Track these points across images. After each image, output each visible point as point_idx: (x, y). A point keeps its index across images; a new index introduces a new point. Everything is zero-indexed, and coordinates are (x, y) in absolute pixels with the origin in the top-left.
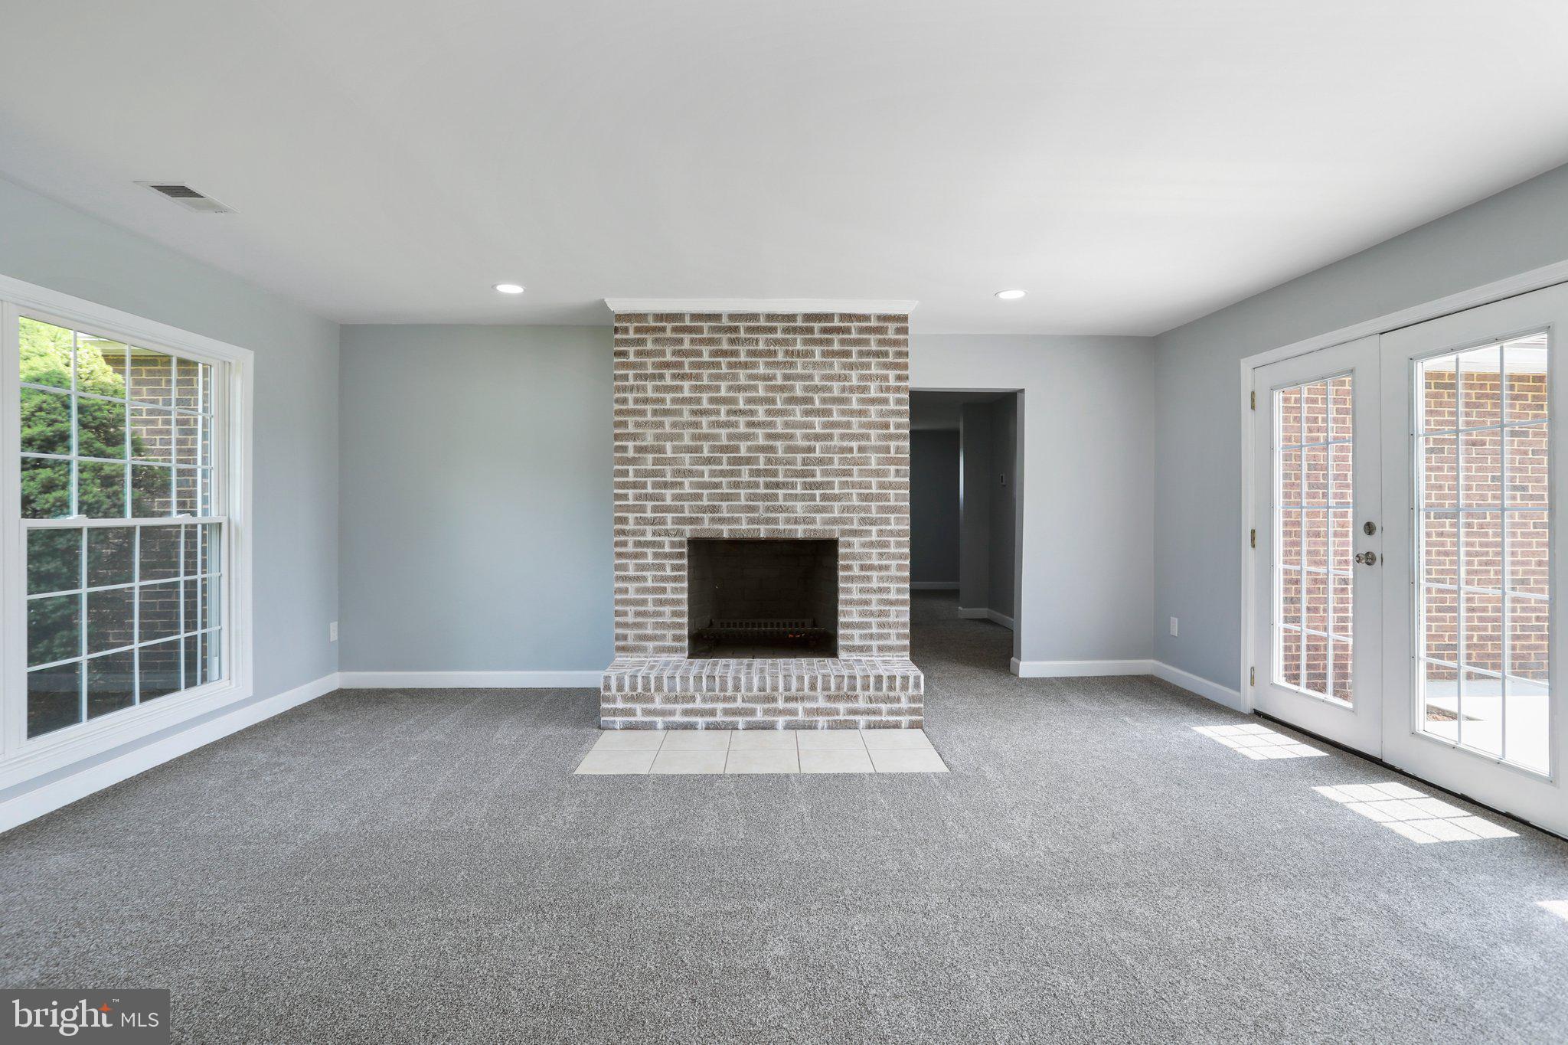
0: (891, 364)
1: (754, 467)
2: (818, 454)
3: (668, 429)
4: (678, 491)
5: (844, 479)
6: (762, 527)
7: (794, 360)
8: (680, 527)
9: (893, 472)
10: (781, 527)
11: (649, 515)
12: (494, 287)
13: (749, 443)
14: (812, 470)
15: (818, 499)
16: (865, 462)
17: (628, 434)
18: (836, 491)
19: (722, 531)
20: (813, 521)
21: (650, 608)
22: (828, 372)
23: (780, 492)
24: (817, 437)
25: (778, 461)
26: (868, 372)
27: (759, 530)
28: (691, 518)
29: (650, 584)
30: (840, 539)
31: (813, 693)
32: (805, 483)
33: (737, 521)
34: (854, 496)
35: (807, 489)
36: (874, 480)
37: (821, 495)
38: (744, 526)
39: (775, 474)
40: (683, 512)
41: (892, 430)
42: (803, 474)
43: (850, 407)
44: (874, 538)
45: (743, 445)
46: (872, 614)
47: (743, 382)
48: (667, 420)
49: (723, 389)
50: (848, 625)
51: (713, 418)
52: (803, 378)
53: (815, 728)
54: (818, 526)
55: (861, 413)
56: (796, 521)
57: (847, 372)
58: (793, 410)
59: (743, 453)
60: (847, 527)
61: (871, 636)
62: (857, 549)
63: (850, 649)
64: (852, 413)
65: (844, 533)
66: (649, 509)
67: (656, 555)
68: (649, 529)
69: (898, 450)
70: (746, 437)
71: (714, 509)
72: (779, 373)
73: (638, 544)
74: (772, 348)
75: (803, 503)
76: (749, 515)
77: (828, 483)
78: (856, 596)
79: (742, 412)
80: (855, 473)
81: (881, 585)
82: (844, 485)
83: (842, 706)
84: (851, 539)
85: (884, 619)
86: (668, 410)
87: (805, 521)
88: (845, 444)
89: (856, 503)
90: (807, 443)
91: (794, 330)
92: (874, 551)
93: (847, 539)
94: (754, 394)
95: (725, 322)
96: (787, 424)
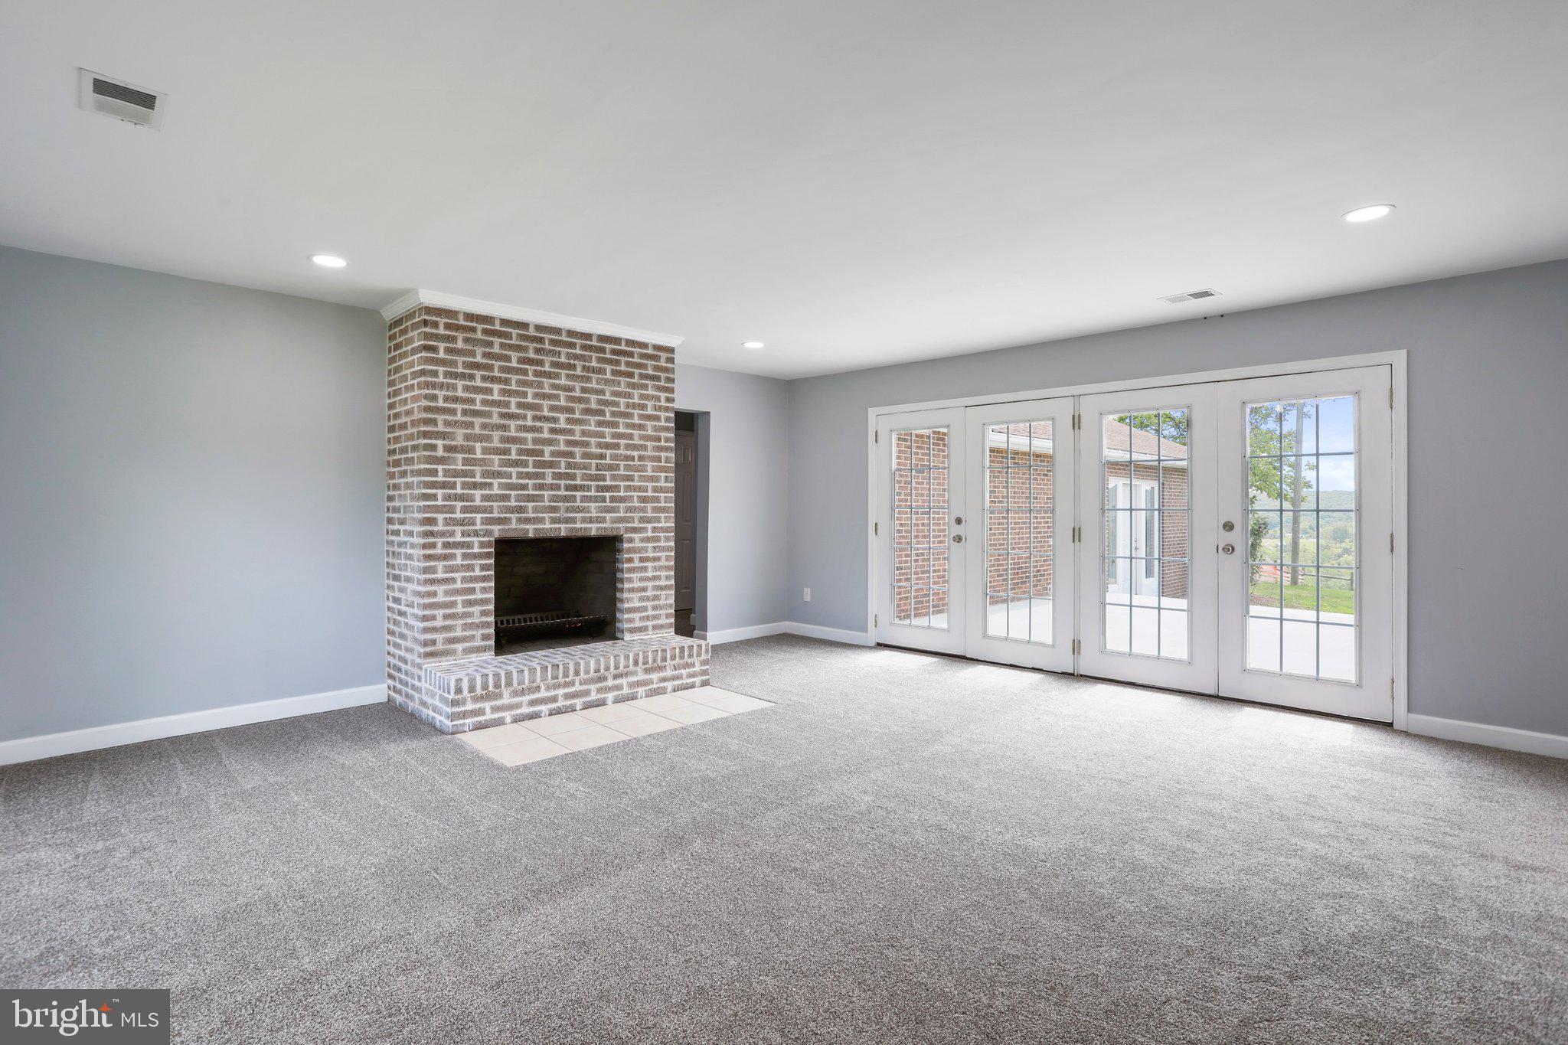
0: (663, 387)
1: (557, 471)
2: (608, 461)
3: (477, 430)
4: (487, 492)
5: (628, 483)
6: (563, 526)
7: (590, 375)
8: (489, 527)
9: (663, 479)
10: (579, 525)
11: (459, 515)
13: (552, 448)
14: (604, 475)
15: (608, 500)
16: (643, 469)
17: (438, 432)
18: (622, 494)
19: (528, 530)
20: (603, 520)
21: (460, 609)
22: (616, 389)
23: (578, 494)
24: (608, 446)
25: (576, 466)
26: (646, 392)
27: (560, 528)
28: (499, 518)
29: (459, 585)
30: (625, 536)
31: (635, 668)
32: (597, 486)
33: (541, 520)
34: (635, 498)
35: (599, 492)
36: (650, 485)
37: (611, 497)
38: (548, 526)
39: (573, 477)
40: (492, 513)
41: (663, 443)
42: (596, 478)
43: (632, 421)
44: (650, 534)
45: (547, 450)
46: (648, 599)
47: (547, 390)
48: (478, 421)
49: (530, 396)
50: (628, 611)
51: (520, 423)
52: (597, 392)
53: (636, 698)
54: (607, 525)
55: (640, 427)
56: (590, 521)
57: (630, 390)
58: (589, 420)
59: (547, 458)
60: (630, 525)
61: (648, 618)
62: (637, 544)
63: (632, 631)
64: (634, 426)
65: (628, 530)
66: (458, 509)
67: (465, 556)
68: (458, 529)
69: (667, 460)
70: (550, 442)
71: (521, 510)
72: (578, 385)
73: (446, 545)
74: (572, 362)
75: (597, 504)
76: (551, 515)
77: (616, 486)
78: (636, 584)
79: (547, 419)
80: (636, 479)
81: (655, 574)
82: (628, 488)
83: (655, 676)
84: (633, 535)
85: (656, 603)
86: (478, 411)
87: (599, 520)
88: (629, 453)
89: (637, 505)
90: (599, 451)
91: (590, 348)
92: (650, 545)
93: (630, 535)
94: (557, 403)
95: (532, 332)
96: (584, 433)
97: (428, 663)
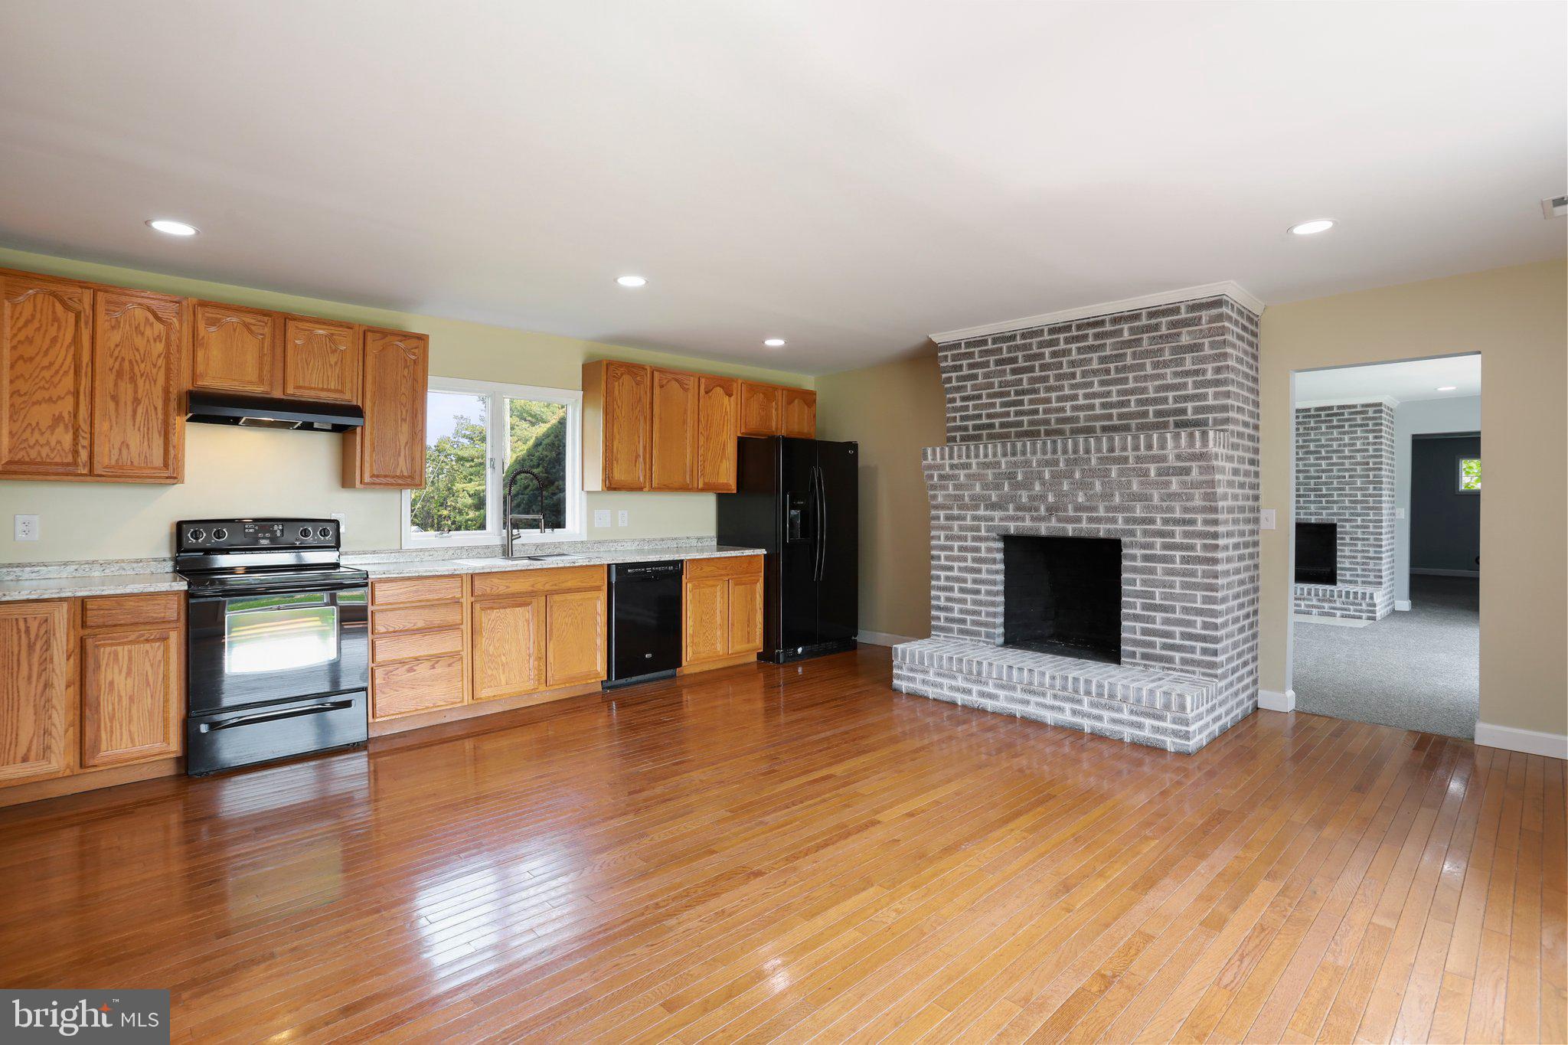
0: (1370, 430)
2: (1324, 479)
5: (1340, 492)
7: (1309, 432)
9: (1371, 488)
10: (1302, 517)
14: (1320, 488)
15: (1324, 502)
16: (1354, 483)
18: (1335, 498)
20: (1321, 514)
22: (1330, 436)
24: (1323, 471)
26: (1355, 435)
30: (1338, 524)
31: (1309, 597)
32: (1316, 494)
34: (1347, 501)
35: (1317, 497)
36: (1359, 493)
37: (1326, 500)
41: (1371, 465)
42: (1315, 490)
43: (1344, 454)
44: (1359, 523)
46: (1358, 563)
50: (1342, 569)
52: (1314, 441)
53: (1311, 613)
54: (1327, 517)
55: (1350, 457)
56: (1311, 514)
57: (1342, 436)
60: (1342, 517)
61: (1357, 575)
62: (1348, 529)
63: (1343, 581)
64: (1345, 458)
65: (1340, 520)
75: (1315, 505)
77: (1330, 494)
78: (1347, 553)
80: (1347, 489)
81: (1364, 548)
82: (1339, 495)
83: (1326, 605)
84: (1344, 523)
85: (1365, 567)
87: (1316, 514)
88: (1340, 474)
89: (1348, 505)
90: (1317, 474)
91: (1309, 416)
92: (1359, 530)
93: (1342, 523)
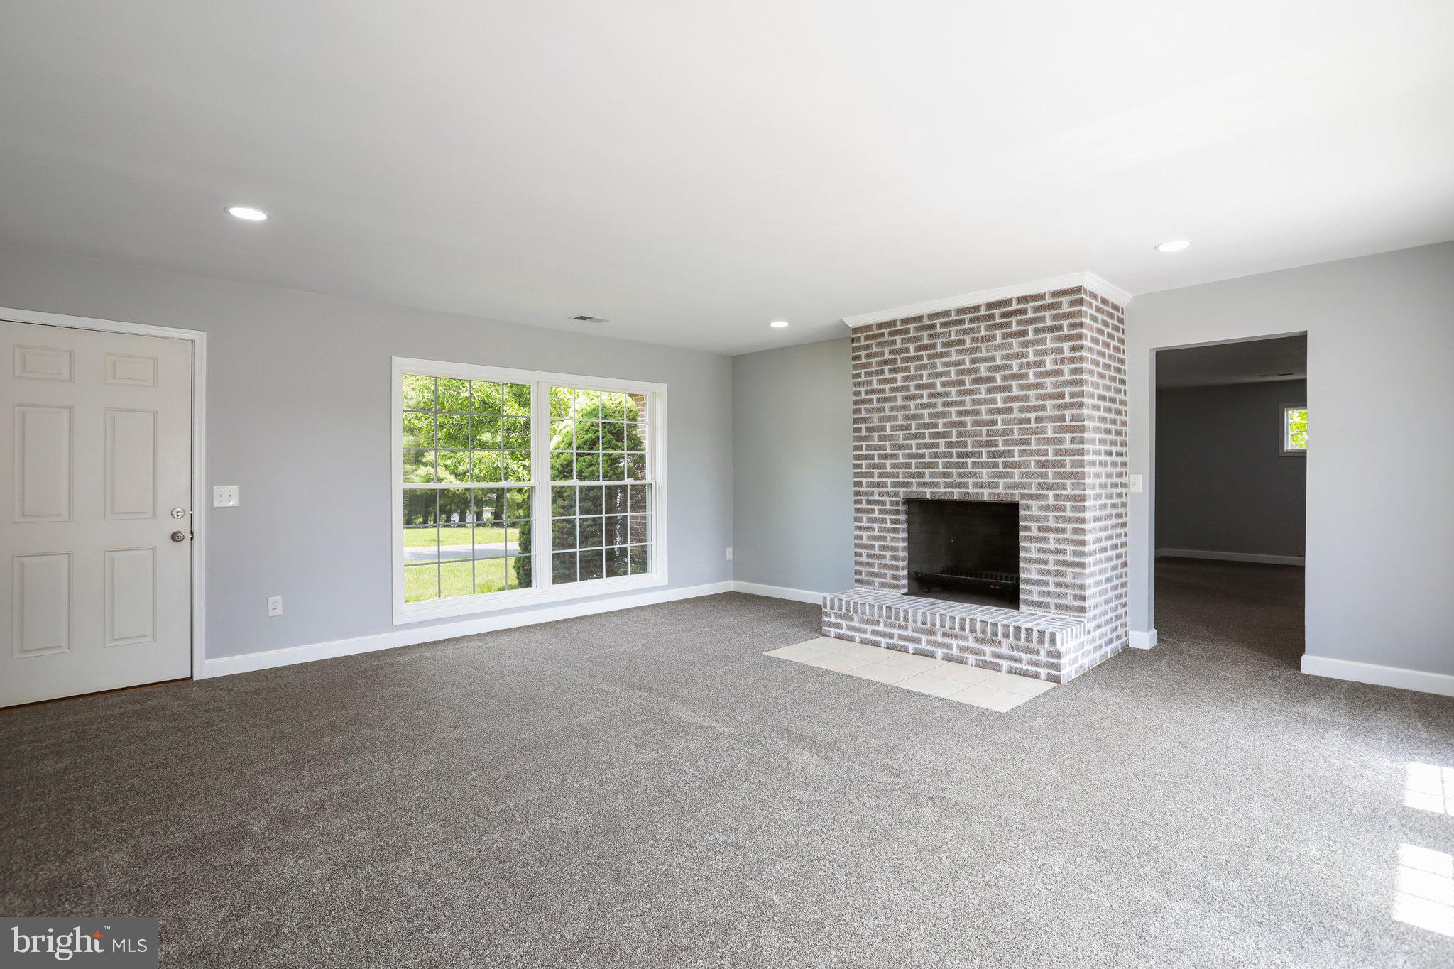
0: (1065, 336)
1: (949, 440)
2: (1000, 426)
3: (887, 413)
4: (895, 461)
5: (1023, 448)
6: (956, 491)
7: (979, 345)
8: (897, 489)
9: (1068, 440)
10: (971, 490)
11: (876, 480)
12: (769, 324)
13: (945, 420)
14: (995, 441)
15: (1000, 465)
16: (1042, 431)
17: (862, 418)
18: (1017, 459)
19: (925, 493)
20: (996, 486)
21: (877, 552)
22: (1008, 352)
23: (969, 461)
24: (999, 411)
25: (967, 434)
26: (1044, 347)
27: (953, 492)
28: (904, 482)
29: (876, 533)
30: (1021, 502)
31: (962, 633)
32: (989, 452)
33: (936, 485)
34: (1033, 463)
35: (991, 457)
36: (1050, 448)
37: (1003, 462)
38: (942, 490)
39: (964, 445)
40: (898, 478)
41: (1067, 399)
42: (987, 444)
43: (1028, 382)
44: (1051, 501)
45: (940, 422)
46: (1049, 573)
47: (940, 369)
48: (887, 405)
49: (925, 377)
50: (1029, 582)
51: (918, 401)
52: (986, 360)
53: (966, 663)
54: (1001, 490)
55: (1037, 386)
56: (982, 486)
57: (1025, 349)
58: (979, 389)
59: (941, 429)
60: (1026, 491)
61: (1049, 594)
62: (1035, 512)
63: (1030, 604)
64: (1029, 387)
65: (1023, 496)
66: (876, 475)
67: (881, 511)
68: (876, 490)
69: (1073, 418)
70: (943, 415)
71: (919, 475)
72: (967, 358)
73: (869, 502)
74: (961, 337)
75: (988, 470)
76: (945, 480)
77: (1009, 451)
78: (1034, 555)
79: (940, 395)
80: (1033, 441)
81: (1058, 546)
82: (1022, 453)
83: (988, 649)
84: (1029, 502)
85: (1060, 579)
86: (887, 397)
87: (990, 485)
88: (1023, 415)
89: (1035, 470)
90: (990, 417)
91: (979, 319)
92: (1051, 514)
93: (1026, 502)
94: (948, 379)
95: (926, 322)
96: (974, 402)
97: (858, 587)
